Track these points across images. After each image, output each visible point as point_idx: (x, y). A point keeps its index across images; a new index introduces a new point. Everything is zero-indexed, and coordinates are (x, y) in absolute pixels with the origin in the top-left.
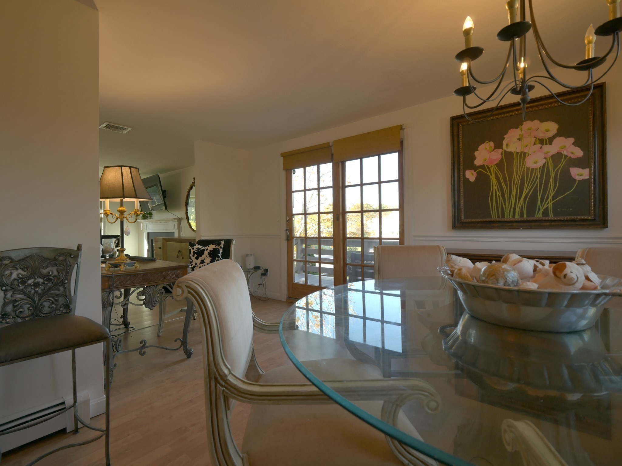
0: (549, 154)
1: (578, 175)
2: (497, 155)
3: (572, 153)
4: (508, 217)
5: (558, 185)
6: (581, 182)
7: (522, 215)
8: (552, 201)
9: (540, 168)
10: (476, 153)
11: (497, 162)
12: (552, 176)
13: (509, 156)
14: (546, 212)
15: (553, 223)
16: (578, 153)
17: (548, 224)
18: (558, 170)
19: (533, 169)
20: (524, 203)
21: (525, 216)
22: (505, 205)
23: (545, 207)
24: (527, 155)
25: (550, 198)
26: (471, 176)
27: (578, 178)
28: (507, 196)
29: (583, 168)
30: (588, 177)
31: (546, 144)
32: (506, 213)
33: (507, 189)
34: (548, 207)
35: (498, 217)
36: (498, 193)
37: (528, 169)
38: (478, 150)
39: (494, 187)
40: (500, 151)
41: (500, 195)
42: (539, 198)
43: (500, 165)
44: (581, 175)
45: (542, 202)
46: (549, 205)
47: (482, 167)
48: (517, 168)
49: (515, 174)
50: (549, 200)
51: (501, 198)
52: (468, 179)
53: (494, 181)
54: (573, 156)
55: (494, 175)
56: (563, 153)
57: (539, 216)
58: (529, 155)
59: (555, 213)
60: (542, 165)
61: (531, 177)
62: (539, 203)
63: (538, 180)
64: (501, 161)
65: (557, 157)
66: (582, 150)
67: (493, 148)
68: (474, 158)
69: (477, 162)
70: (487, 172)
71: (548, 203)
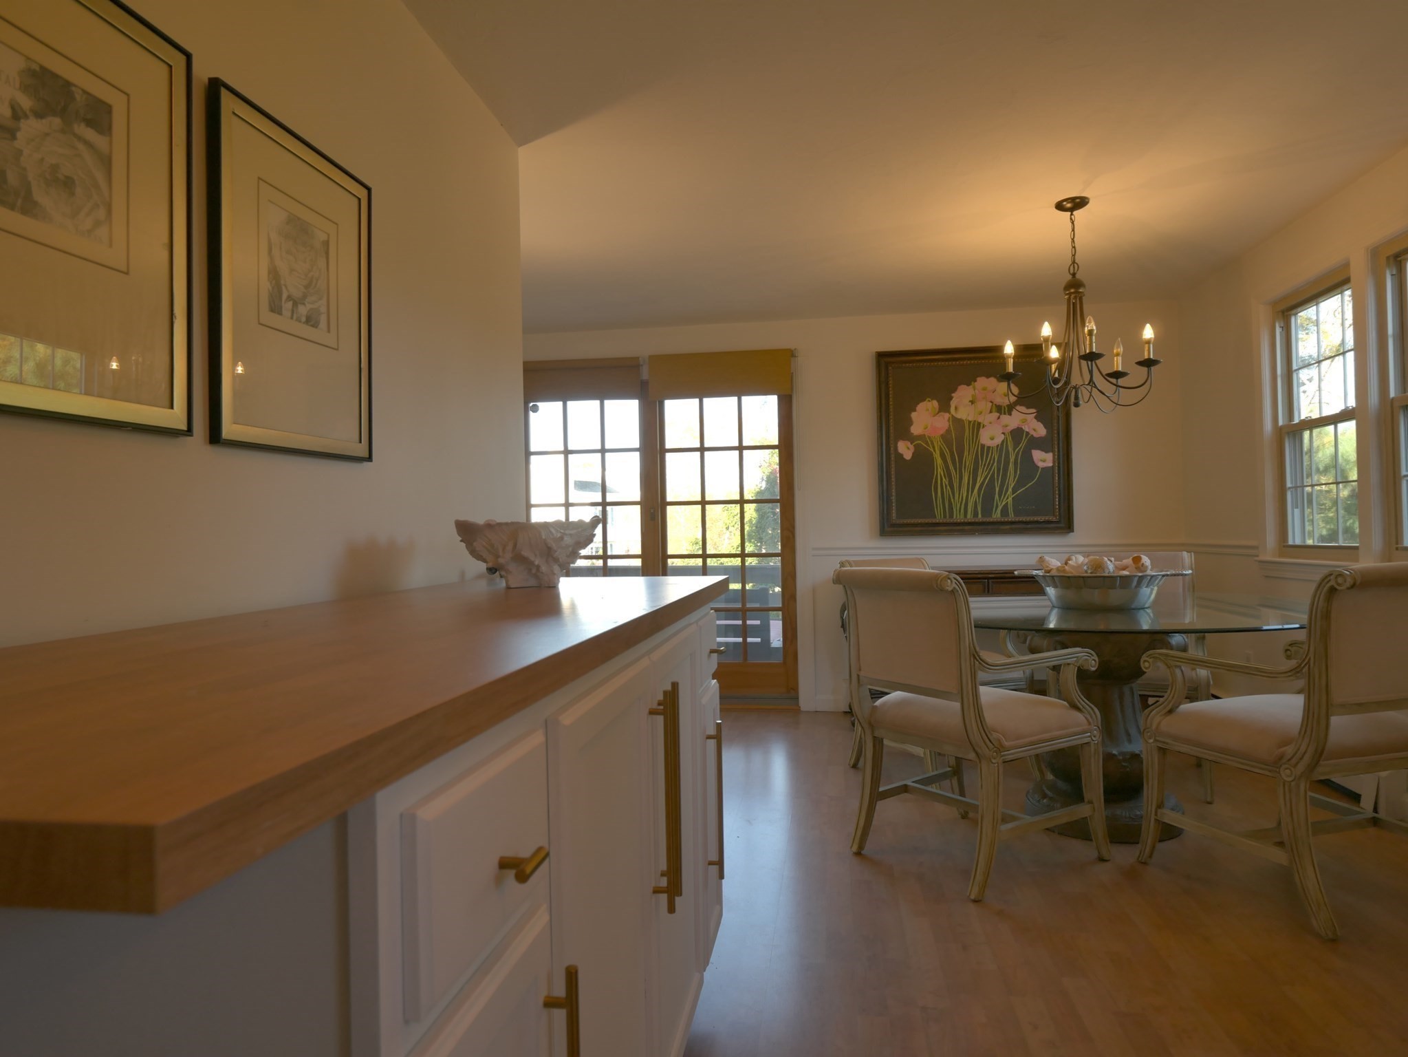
0: (1008, 428)
1: (1041, 460)
2: (942, 423)
3: (1034, 430)
4: (958, 517)
5: (1018, 472)
6: (1044, 469)
7: (976, 514)
8: (1013, 494)
9: (998, 446)
10: (914, 415)
11: (942, 432)
12: (1012, 460)
13: (958, 423)
14: (1005, 511)
15: (1014, 526)
16: (1040, 430)
17: (1008, 527)
18: (1018, 452)
19: (989, 447)
20: (979, 496)
21: (980, 516)
22: (954, 498)
23: (1004, 503)
24: (982, 425)
25: (1010, 490)
26: (905, 450)
27: (1041, 465)
28: (956, 485)
29: (1046, 452)
30: (1051, 465)
31: (1005, 414)
32: (954, 510)
33: (956, 474)
34: (1007, 503)
35: (945, 517)
36: (944, 479)
37: (983, 446)
38: (915, 410)
39: (939, 470)
40: (947, 415)
41: (947, 483)
42: (997, 490)
43: (945, 438)
44: (1044, 461)
45: (1000, 497)
46: (1009, 500)
47: (921, 437)
48: (969, 445)
49: (966, 453)
50: (1009, 492)
51: (948, 487)
52: (901, 455)
53: (939, 461)
54: (1035, 435)
55: (938, 452)
56: (1023, 427)
57: (997, 515)
58: (983, 427)
59: (1017, 513)
60: (1000, 443)
61: (987, 457)
62: (997, 496)
63: (995, 464)
64: (948, 431)
65: (1017, 434)
66: (1045, 427)
67: (937, 410)
68: (910, 422)
69: (916, 430)
70: (928, 446)
71: (1007, 498)
